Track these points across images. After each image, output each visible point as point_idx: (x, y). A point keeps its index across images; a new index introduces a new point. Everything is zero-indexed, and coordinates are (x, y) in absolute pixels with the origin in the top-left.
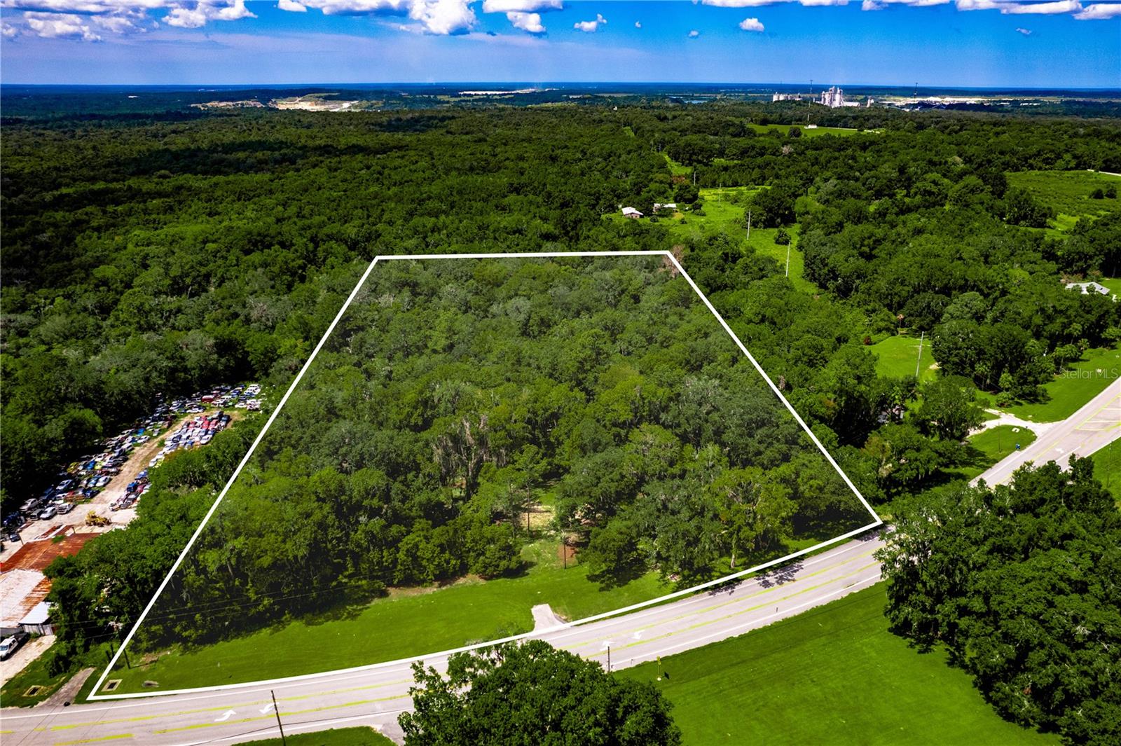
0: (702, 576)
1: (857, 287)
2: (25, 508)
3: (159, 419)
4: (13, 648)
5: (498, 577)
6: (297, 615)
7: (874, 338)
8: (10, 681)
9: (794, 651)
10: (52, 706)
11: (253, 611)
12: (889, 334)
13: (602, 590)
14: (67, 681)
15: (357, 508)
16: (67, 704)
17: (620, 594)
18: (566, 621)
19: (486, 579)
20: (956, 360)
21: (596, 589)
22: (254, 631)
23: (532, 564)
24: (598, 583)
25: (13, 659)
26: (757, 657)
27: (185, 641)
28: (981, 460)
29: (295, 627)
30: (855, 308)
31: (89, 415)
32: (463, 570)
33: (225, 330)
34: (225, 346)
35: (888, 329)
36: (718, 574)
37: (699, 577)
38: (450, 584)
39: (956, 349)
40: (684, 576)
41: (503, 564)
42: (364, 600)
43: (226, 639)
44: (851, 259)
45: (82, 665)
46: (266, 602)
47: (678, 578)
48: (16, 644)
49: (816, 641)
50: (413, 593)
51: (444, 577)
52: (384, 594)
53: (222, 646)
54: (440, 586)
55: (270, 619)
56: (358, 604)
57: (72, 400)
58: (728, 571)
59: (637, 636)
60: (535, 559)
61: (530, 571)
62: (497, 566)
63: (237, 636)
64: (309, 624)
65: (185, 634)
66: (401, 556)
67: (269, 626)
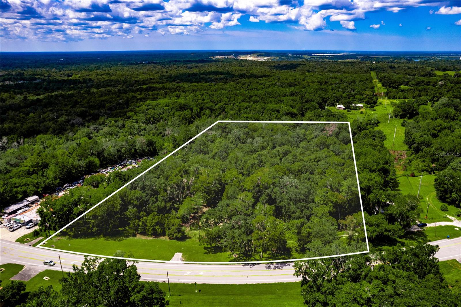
0: (246, 258)
1: (422, 149)
2: (65, 186)
3: (121, 165)
4: (31, 226)
5: (174, 239)
6: (104, 236)
7: (416, 173)
8: (25, 235)
9: (257, 297)
10: (27, 245)
11: (90, 231)
12: (428, 173)
13: (206, 253)
14: (35, 239)
15: (130, 203)
16: (30, 246)
17: (210, 256)
18: (183, 261)
19: (170, 239)
20: (443, 189)
21: (203, 252)
22: (90, 238)
23: (190, 238)
24: (206, 250)
25: (30, 229)
26: (240, 295)
27: (69, 235)
28: (422, 239)
29: (102, 239)
30: (418, 159)
31: (97, 161)
32: (164, 234)
33: (150, 137)
34: (150, 143)
35: (427, 171)
36: (253, 259)
37: (245, 258)
38: (157, 238)
39: (443, 184)
40: (239, 256)
41: (176, 234)
42: (128, 236)
43: (81, 238)
44: (425, 136)
45: (42, 236)
46: (95, 229)
47: (237, 256)
48: (33, 225)
49: (270, 296)
50: (143, 238)
51: (156, 234)
52: (134, 235)
53: (79, 240)
54: (154, 238)
55: (96, 235)
56: (125, 237)
57: (95, 155)
58: (259, 259)
59: (201, 273)
60: (192, 237)
61: (187, 240)
62: (174, 235)
63: (84, 238)
64: (106, 240)
65: (69, 233)
66: (141, 223)
67: (94, 237)
